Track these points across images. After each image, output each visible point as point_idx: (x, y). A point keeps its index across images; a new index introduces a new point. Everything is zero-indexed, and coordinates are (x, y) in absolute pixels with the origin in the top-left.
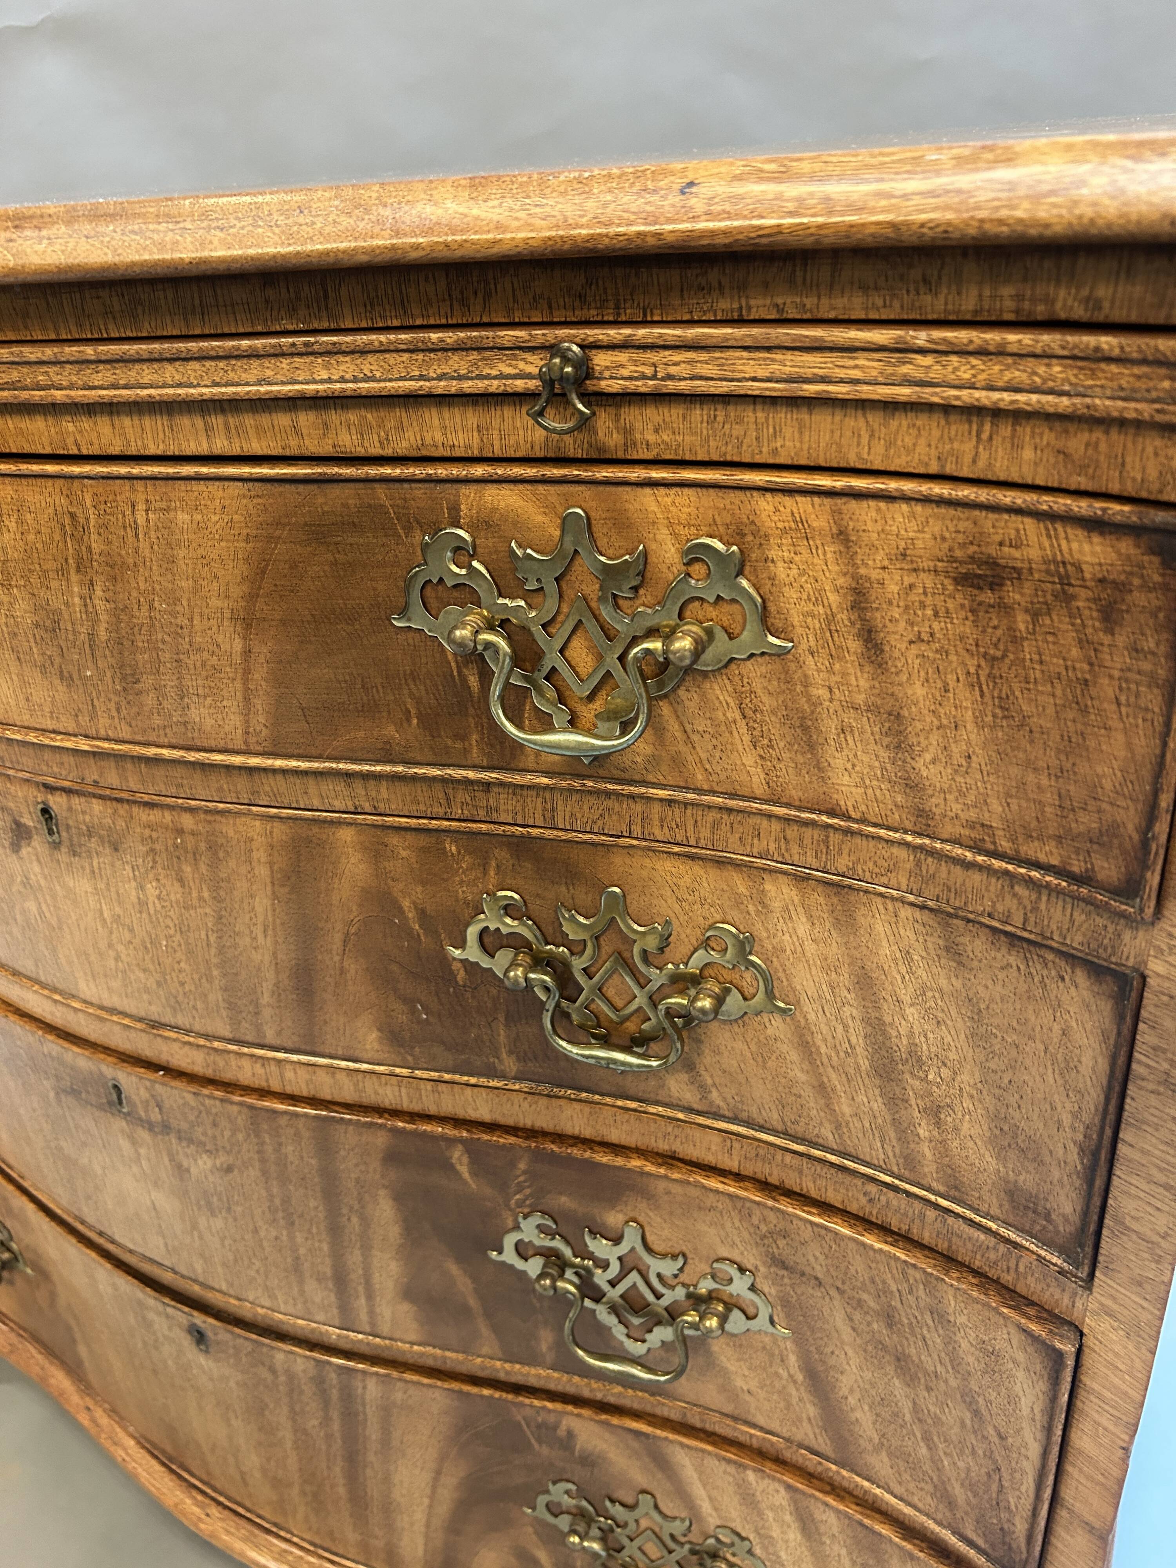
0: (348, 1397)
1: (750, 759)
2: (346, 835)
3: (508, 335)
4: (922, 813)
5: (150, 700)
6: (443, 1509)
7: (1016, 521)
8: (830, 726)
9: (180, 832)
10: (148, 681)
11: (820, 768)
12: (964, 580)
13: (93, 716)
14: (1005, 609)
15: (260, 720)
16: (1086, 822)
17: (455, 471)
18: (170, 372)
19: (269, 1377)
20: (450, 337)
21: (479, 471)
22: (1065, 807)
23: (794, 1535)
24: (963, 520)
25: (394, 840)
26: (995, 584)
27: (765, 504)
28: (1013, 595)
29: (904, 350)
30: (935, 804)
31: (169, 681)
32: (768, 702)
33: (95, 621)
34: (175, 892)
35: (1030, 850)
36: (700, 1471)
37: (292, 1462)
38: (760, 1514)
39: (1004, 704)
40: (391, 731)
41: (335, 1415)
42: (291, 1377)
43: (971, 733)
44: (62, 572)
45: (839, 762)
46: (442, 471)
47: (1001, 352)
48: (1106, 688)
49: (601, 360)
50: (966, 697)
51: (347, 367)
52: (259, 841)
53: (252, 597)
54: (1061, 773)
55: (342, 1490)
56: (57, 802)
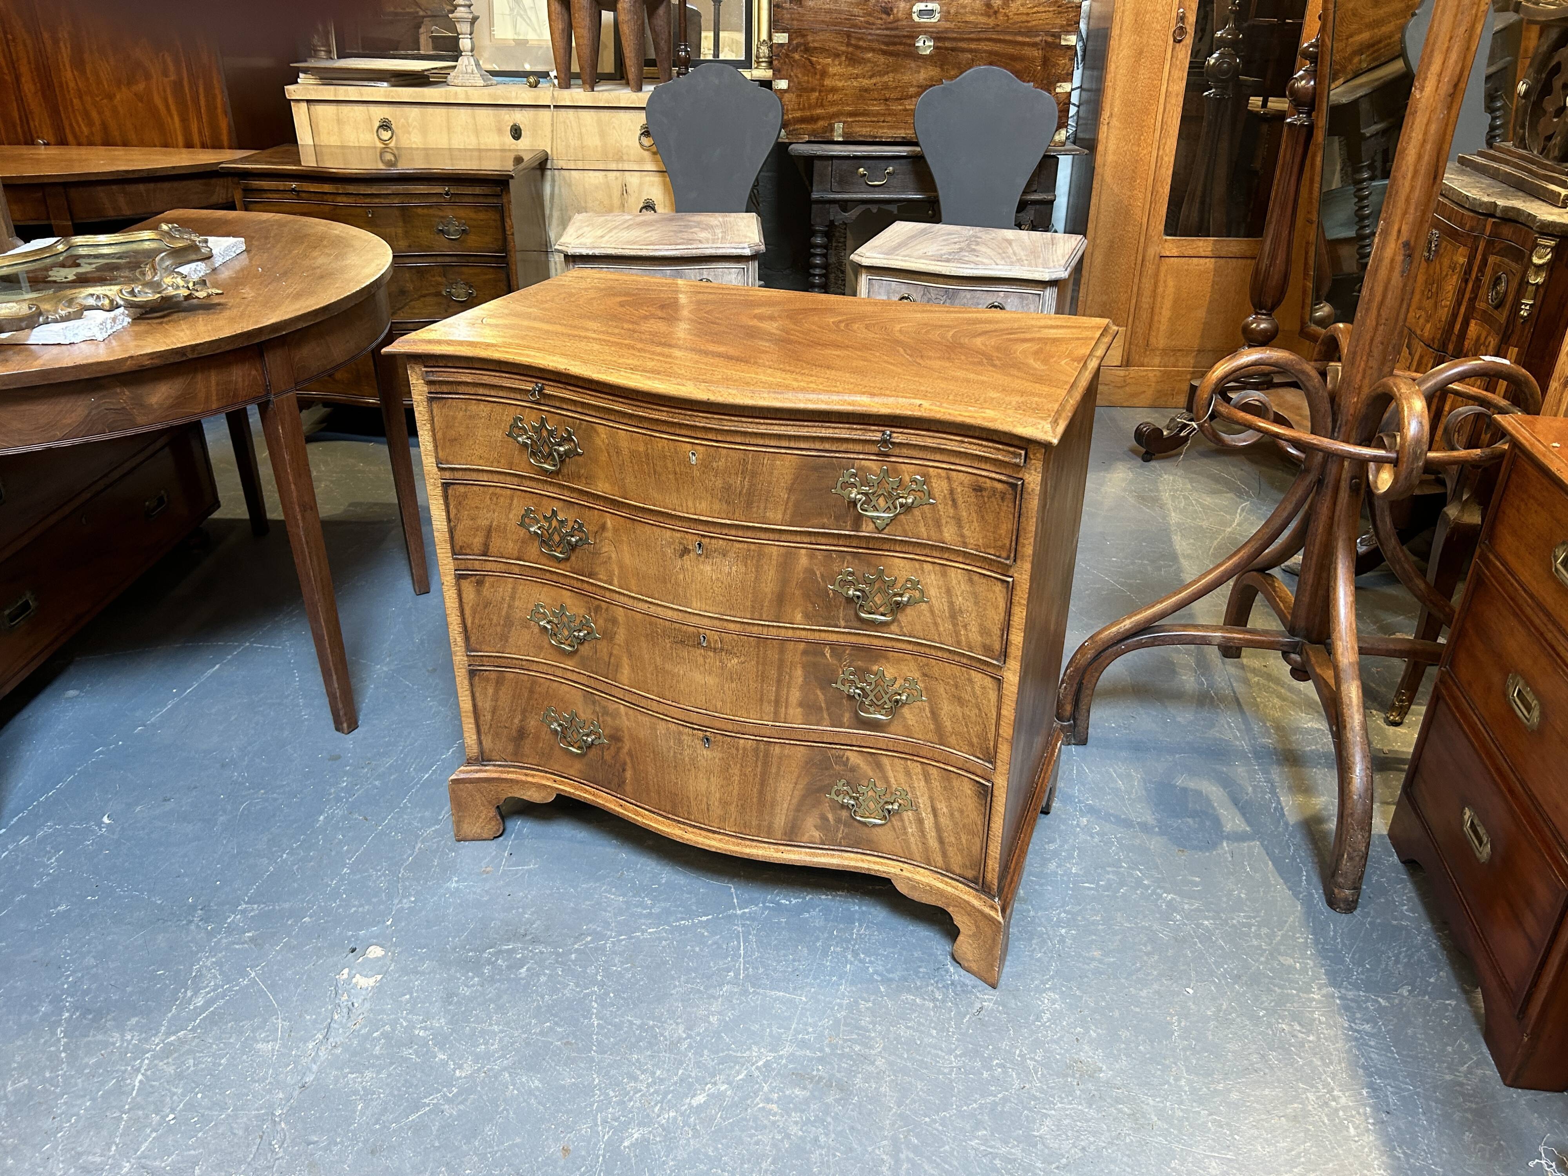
0: (767, 755)
1: (923, 529)
2: (803, 551)
3: (873, 428)
4: (964, 543)
5: (755, 510)
6: (795, 801)
7: (984, 479)
8: (944, 521)
9: (749, 550)
10: (755, 505)
11: (941, 532)
12: (974, 490)
13: (734, 513)
14: (982, 496)
15: (787, 517)
16: (999, 543)
17: (856, 456)
18: (783, 428)
19: (735, 752)
20: (859, 427)
21: (861, 456)
22: (995, 541)
23: (923, 783)
24: (974, 477)
25: (818, 553)
26: (981, 491)
27: (931, 470)
28: (984, 493)
29: (963, 442)
30: (967, 540)
31: (762, 506)
32: (929, 515)
33: (743, 488)
34: (743, 569)
35: (988, 551)
36: (892, 765)
37: (735, 792)
38: (911, 779)
39: (983, 517)
40: (825, 520)
41: (759, 764)
42: (745, 749)
43: (976, 524)
44: (737, 474)
45: (945, 530)
46: (852, 456)
47: (981, 445)
48: (1002, 514)
49: (895, 435)
50: (974, 515)
51: (831, 431)
52: (775, 553)
53: (793, 484)
54: (994, 533)
55: (755, 800)
56: (705, 541)
